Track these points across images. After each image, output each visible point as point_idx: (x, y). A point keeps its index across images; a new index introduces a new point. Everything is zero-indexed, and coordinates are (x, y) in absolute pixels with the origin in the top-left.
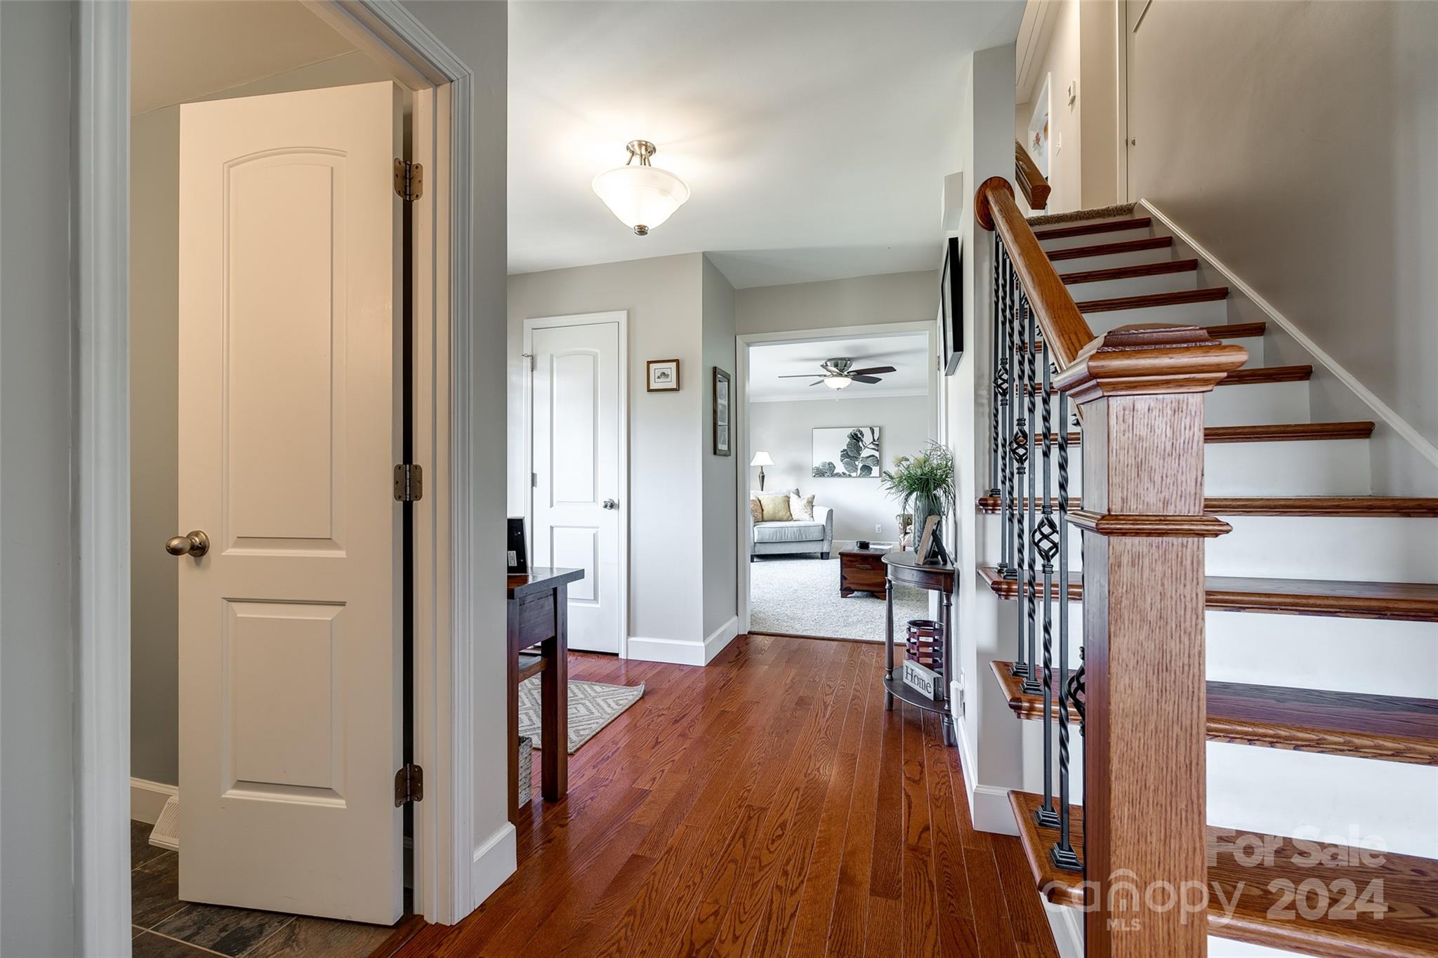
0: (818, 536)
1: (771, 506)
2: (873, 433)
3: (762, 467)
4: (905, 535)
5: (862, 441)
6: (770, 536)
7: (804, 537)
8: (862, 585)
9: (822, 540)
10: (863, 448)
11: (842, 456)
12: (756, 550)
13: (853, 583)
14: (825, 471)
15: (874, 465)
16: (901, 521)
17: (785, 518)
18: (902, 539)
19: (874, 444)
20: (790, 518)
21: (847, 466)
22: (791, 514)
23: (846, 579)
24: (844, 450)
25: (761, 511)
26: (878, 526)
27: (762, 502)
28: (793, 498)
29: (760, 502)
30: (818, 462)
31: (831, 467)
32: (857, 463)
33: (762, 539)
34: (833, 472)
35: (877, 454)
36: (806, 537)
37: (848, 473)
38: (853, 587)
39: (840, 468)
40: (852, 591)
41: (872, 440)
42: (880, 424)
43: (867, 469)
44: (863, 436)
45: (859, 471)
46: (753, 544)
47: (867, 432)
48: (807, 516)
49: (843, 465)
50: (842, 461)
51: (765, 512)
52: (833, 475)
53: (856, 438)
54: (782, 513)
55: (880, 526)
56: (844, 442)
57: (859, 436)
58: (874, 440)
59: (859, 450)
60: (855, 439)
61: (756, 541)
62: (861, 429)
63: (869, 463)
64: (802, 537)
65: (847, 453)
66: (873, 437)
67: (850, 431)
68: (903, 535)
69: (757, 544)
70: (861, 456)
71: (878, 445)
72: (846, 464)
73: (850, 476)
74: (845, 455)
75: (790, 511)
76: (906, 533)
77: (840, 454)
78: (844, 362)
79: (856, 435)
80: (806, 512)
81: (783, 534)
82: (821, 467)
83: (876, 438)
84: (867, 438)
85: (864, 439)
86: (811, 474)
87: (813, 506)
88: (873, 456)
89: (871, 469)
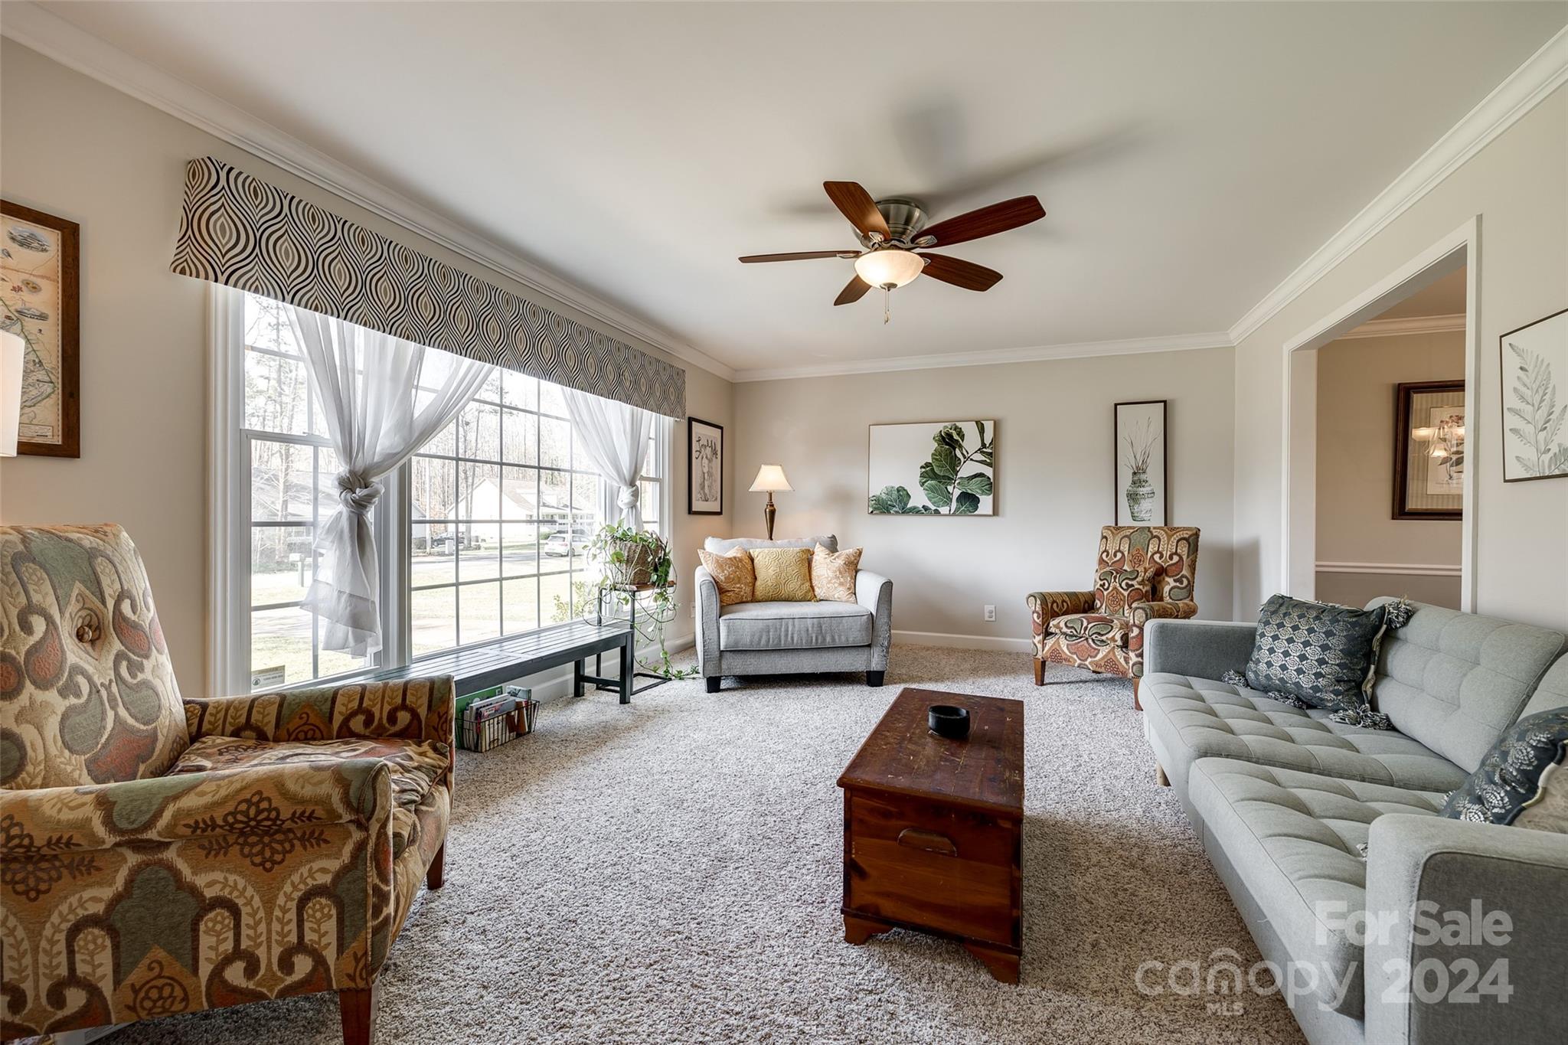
0: (856, 636)
1: (771, 572)
2: (982, 430)
3: (771, 494)
4: (1044, 639)
5: (961, 447)
6: (753, 636)
7: (828, 639)
8: (922, 906)
9: (869, 646)
10: (962, 460)
11: (922, 475)
12: (724, 666)
13: (888, 895)
14: (893, 504)
15: (983, 493)
16: (1038, 608)
17: (799, 594)
18: (1040, 646)
19: (983, 453)
20: (810, 596)
21: (932, 495)
22: (812, 587)
23: (862, 874)
24: (927, 465)
25: (750, 579)
26: (988, 608)
27: (756, 561)
28: (820, 555)
29: (752, 560)
30: (880, 484)
31: (903, 495)
32: (950, 489)
33: (736, 643)
34: (906, 504)
35: (989, 472)
36: (833, 639)
37: (933, 508)
38: (888, 907)
39: (919, 497)
40: (888, 923)
41: (980, 446)
42: (997, 414)
43: (969, 501)
44: (962, 437)
45: (954, 505)
46: (717, 653)
47: (970, 431)
48: (841, 592)
49: (923, 492)
50: (922, 484)
51: (758, 583)
52: (906, 511)
53: (949, 442)
54: (794, 586)
55: (992, 608)
56: (926, 449)
57: (956, 437)
58: (984, 445)
59: (954, 463)
60: (947, 444)
61: (722, 649)
62: (959, 424)
63: (973, 488)
64: (824, 639)
65: (933, 469)
66: (983, 440)
67: (939, 428)
68: (1041, 637)
69: (728, 655)
70: (959, 475)
71: (990, 454)
72: (932, 489)
73: (937, 512)
74: (929, 473)
75: (811, 579)
76: (1047, 634)
77: (919, 471)
78: (905, 208)
79: (950, 436)
80: (841, 584)
81: (783, 634)
82: (884, 496)
83: (987, 442)
84: (971, 442)
85: (964, 444)
86: (864, 508)
87: (856, 572)
88: (981, 475)
89: (978, 500)
